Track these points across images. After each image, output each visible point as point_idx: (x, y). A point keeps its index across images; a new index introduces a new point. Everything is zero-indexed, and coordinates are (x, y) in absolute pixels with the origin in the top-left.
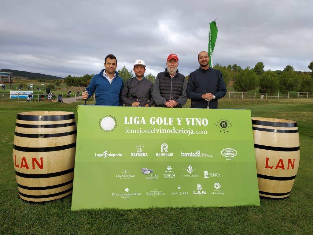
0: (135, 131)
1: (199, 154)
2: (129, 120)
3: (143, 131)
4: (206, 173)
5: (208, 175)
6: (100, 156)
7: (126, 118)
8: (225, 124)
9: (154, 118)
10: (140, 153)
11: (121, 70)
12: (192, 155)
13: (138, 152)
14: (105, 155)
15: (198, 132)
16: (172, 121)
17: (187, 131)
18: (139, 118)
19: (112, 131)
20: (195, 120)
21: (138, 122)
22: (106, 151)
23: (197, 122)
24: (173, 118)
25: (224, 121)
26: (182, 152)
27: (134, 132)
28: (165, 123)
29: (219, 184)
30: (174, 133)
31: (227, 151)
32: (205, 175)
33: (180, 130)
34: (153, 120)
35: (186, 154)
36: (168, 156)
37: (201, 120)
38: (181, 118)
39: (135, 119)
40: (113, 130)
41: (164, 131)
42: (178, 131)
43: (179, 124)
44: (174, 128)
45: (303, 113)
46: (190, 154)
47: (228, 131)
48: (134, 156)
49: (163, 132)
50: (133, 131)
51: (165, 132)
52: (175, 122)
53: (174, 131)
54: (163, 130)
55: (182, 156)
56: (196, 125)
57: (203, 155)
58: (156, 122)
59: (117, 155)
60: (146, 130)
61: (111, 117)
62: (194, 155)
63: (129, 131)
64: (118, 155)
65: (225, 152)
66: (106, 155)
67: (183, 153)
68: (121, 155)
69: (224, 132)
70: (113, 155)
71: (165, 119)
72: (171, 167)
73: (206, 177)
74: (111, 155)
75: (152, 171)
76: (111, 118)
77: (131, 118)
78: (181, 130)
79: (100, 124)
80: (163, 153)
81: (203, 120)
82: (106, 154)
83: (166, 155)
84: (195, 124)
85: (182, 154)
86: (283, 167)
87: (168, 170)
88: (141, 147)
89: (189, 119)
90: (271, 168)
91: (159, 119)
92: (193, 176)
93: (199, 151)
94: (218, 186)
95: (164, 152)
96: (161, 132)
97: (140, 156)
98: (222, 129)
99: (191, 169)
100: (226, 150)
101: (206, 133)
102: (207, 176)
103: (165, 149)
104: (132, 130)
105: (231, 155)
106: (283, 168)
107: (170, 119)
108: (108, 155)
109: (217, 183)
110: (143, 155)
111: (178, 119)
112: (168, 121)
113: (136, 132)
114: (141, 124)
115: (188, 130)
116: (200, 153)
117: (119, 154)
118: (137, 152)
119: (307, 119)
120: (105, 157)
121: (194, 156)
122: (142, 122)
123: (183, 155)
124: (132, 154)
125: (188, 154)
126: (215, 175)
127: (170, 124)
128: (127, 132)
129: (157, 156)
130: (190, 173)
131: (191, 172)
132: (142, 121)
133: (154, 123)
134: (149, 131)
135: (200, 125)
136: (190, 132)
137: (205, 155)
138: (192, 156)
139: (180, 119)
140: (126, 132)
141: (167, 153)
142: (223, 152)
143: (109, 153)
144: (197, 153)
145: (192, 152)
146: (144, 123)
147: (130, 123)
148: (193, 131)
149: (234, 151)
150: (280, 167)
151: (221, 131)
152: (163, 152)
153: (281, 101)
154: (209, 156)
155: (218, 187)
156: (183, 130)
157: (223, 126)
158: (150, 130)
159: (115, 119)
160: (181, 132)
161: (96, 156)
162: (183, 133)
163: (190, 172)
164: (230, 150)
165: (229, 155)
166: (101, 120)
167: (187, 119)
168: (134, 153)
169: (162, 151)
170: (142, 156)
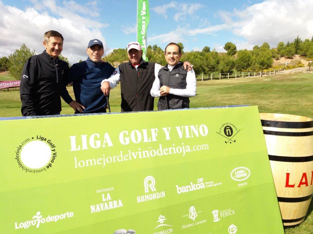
0: (93, 162)
1: (202, 184)
2: (79, 142)
3: (109, 160)
4: (215, 213)
5: (219, 216)
6: (25, 225)
7: (73, 139)
8: (229, 130)
9: (127, 132)
10: (107, 202)
11: (19, 50)
12: (193, 188)
13: (104, 202)
14: (37, 222)
15: (196, 148)
16: (156, 134)
17: (180, 148)
18: (98, 135)
19: (46, 168)
20: (189, 128)
21: (99, 143)
22: (38, 213)
23: (193, 131)
24: (157, 129)
25: (228, 126)
26: (177, 186)
27: (91, 165)
28: (146, 140)
29: (235, 226)
30: (162, 154)
31: (238, 171)
32: (215, 216)
33: (170, 149)
34: (125, 136)
35: (184, 188)
36: (158, 198)
37: (198, 127)
38: (170, 128)
39: (92, 138)
40: (49, 166)
41: (146, 153)
42: (167, 150)
43: (168, 138)
44: (160, 145)
45: (235, 95)
46: (189, 186)
47: (235, 141)
48: (97, 211)
49: (144, 157)
50: (89, 162)
51: (148, 156)
52: (161, 135)
53: (162, 152)
54: (144, 152)
55: (179, 193)
56: (192, 136)
57: (208, 185)
58: (130, 139)
59: (64, 216)
60: (114, 157)
61: (42, 139)
62: (195, 187)
63: (82, 164)
64: (65, 214)
65: (236, 174)
66: (39, 221)
67: (180, 188)
68: (70, 215)
69: (231, 143)
70: (55, 218)
71: (145, 131)
72: (164, 217)
73: (216, 220)
74: (50, 219)
75: (134, 231)
76: (43, 142)
77: (84, 137)
78: (172, 148)
79: (18, 158)
80: (148, 194)
81: (201, 127)
82: (38, 219)
83: (154, 196)
84: (190, 135)
85: (178, 189)
86: (306, 183)
87: (159, 223)
88: (108, 192)
89: (181, 128)
90: (293, 186)
91: (135, 132)
92: (198, 223)
93: (201, 180)
94: (234, 229)
95: (151, 192)
96: (140, 157)
97: (108, 208)
98: (227, 139)
99: (194, 212)
100: (236, 171)
101: (207, 148)
102: (218, 218)
103: (150, 186)
104: (87, 161)
105: (243, 178)
106: (307, 185)
107: (153, 130)
108: (43, 221)
109: (232, 226)
110: (115, 205)
111: (165, 129)
112: (149, 135)
113: (96, 163)
114: (104, 146)
115: (182, 147)
116: (204, 182)
117: (68, 213)
118: (102, 202)
119: (243, 102)
120: (38, 226)
121: (195, 189)
122: (104, 142)
123: (180, 190)
124: (92, 208)
125: (187, 187)
126: (228, 214)
127: (154, 139)
128: (78, 165)
129: (138, 202)
130: (194, 219)
131: (195, 217)
132: (106, 140)
133: (128, 142)
134: (120, 159)
135: (197, 135)
136: (185, 149)
137: (211, 184)
138: (193, 190)
139: (168, 129)
140: (76, 167)
141: (154, 192)
142: (234, 175)
143: (45, 216)
144: (200, 183)
145: (191, 183)
146: (110, 144)
147: (81, 147)
148: (188, 146)
149: (246, 170)
150: (303, 183)
151: (226, 142)
152: (148, 191)
153: (206, 83)
154: (215, 185)
155: (233, 231)
156: (174, 148)
157: (228, 134)
158: (121, 156)
159: (49, 142)
160: (172, 151)
161: (16, 228)
162: (175, 153)
163: (193, 217)
164: (240, 169)
165: (240, 178)
166: (20, 148)
167: (178, 128)
168: (97, 205)
169: (146, 190)
170: (112, 207)
